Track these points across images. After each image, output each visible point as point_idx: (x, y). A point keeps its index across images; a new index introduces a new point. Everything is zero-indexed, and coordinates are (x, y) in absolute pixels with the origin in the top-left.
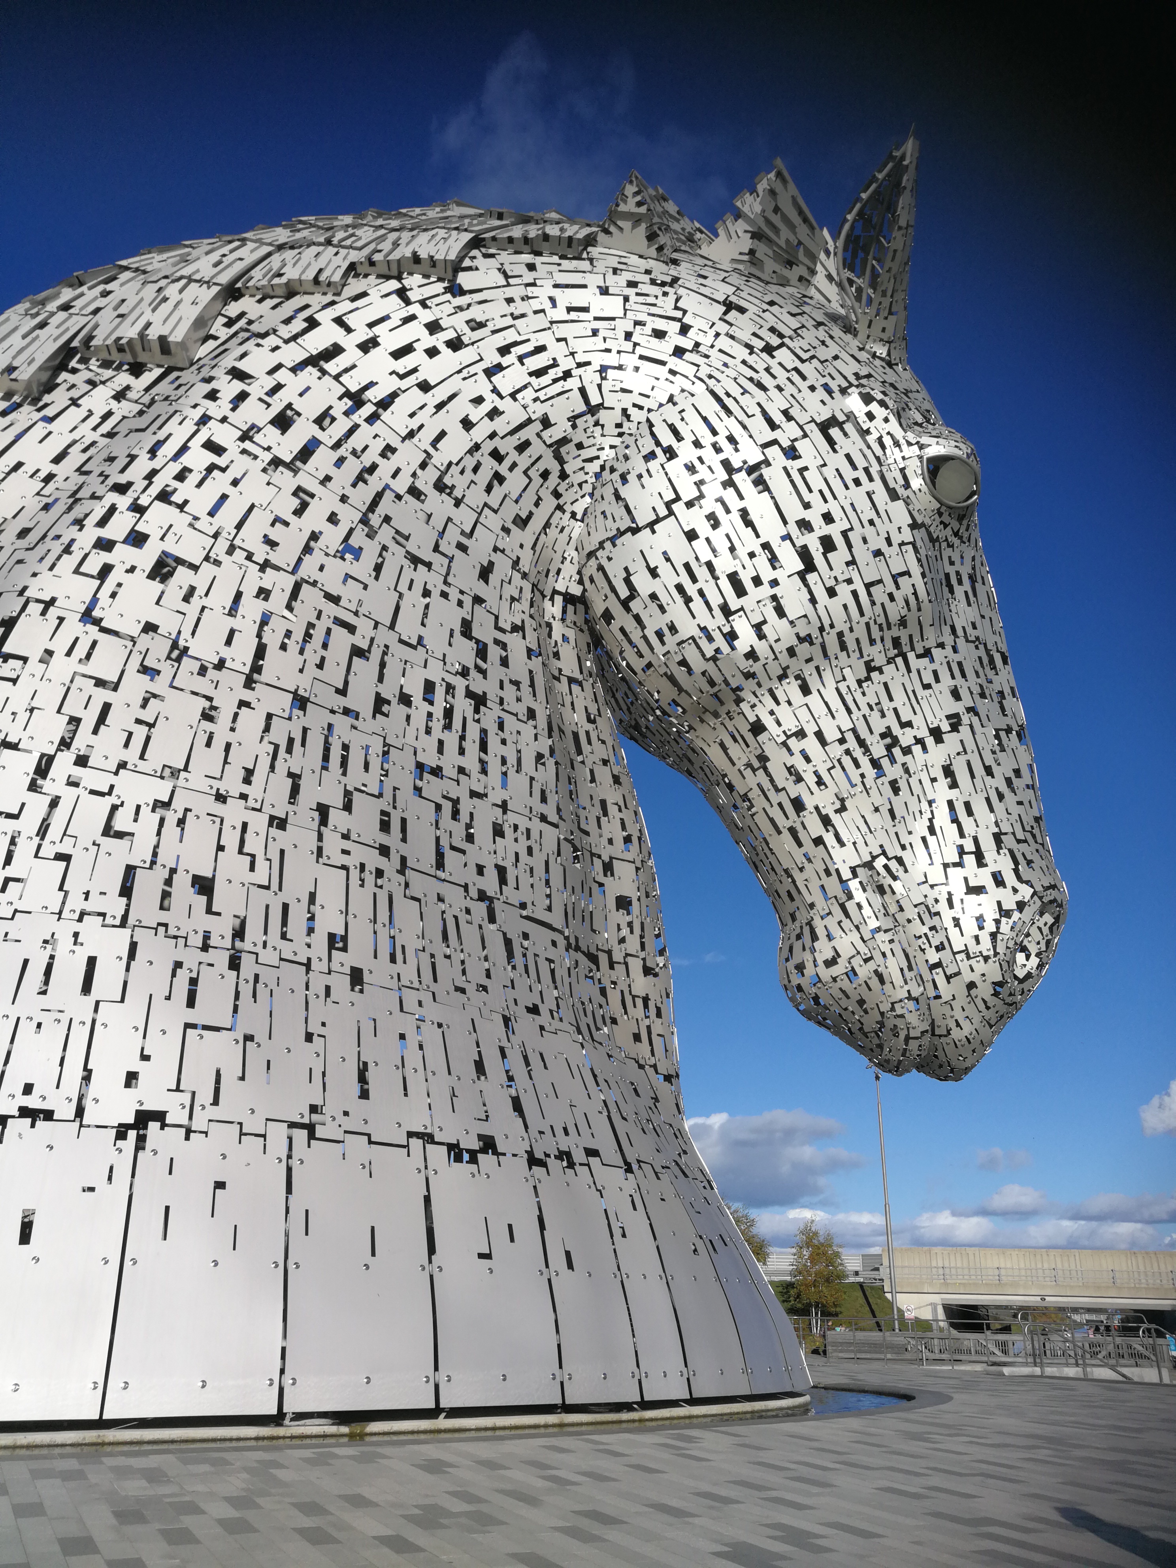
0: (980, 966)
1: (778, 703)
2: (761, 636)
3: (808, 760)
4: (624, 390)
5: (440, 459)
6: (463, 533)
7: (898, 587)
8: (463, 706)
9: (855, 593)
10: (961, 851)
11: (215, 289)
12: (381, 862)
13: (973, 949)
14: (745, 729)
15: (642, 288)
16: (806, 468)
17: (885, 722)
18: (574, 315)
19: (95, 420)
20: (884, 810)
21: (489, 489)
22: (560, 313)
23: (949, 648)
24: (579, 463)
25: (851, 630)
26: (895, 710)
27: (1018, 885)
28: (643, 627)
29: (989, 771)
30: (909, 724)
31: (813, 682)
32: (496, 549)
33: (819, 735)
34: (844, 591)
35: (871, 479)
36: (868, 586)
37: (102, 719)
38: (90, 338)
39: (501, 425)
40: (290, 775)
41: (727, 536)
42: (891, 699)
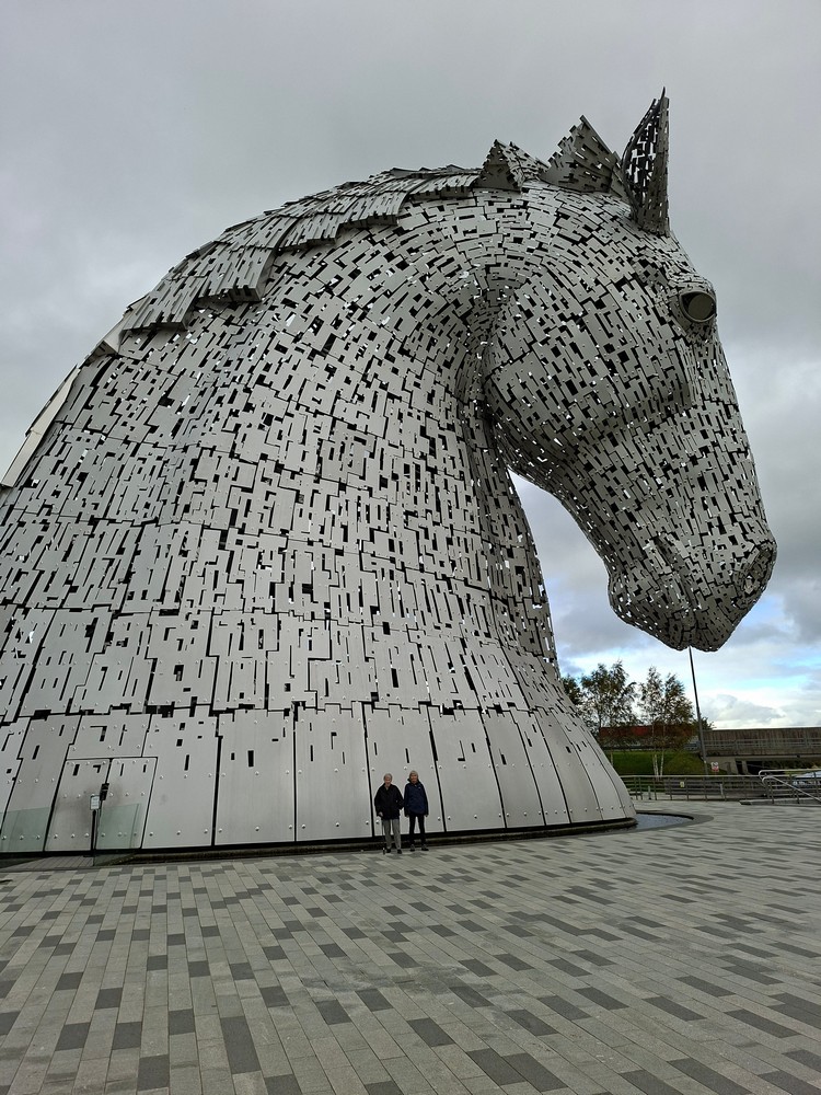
0: (723, 590)
1: (599, 452)
2: (587, 415)
3: (618, 483)
4: (500, 279)
5: (401, 336)
6: (417, 376)
7: (667, 377)
8: (425, 475)
9: (640, 384)
10: (710, 525)
11: (269, 252)
12: (392, 566)
13: (719, 581)
14: (581, 468)
15: (507, 212)
16: (609, 313)
17: (663, 457)
18: (468, 236)
19: (217, 339)
20: (664, 507)
21: (428, 349)
22: (460, 236)
23: (700, 408)
24: (477, 325)
25: (640, 405)
26: (668, 449)
27: (745, 543)
28: (520, 417)
29: (726, 478)
30: (677, 456)
31: (620, 439)
32: (435, 382)
33: (624, 468)
34: (634, 384)
35: (648, 313)
36: (648, 379)
37: (247, 510)
38: (208, 291)
39: (432, 310)
40: (342, 526)
41: (564, 360)
42: (665, 443)
